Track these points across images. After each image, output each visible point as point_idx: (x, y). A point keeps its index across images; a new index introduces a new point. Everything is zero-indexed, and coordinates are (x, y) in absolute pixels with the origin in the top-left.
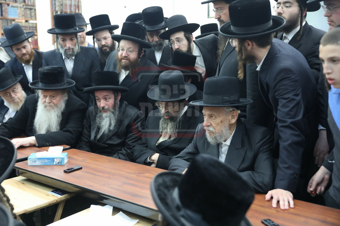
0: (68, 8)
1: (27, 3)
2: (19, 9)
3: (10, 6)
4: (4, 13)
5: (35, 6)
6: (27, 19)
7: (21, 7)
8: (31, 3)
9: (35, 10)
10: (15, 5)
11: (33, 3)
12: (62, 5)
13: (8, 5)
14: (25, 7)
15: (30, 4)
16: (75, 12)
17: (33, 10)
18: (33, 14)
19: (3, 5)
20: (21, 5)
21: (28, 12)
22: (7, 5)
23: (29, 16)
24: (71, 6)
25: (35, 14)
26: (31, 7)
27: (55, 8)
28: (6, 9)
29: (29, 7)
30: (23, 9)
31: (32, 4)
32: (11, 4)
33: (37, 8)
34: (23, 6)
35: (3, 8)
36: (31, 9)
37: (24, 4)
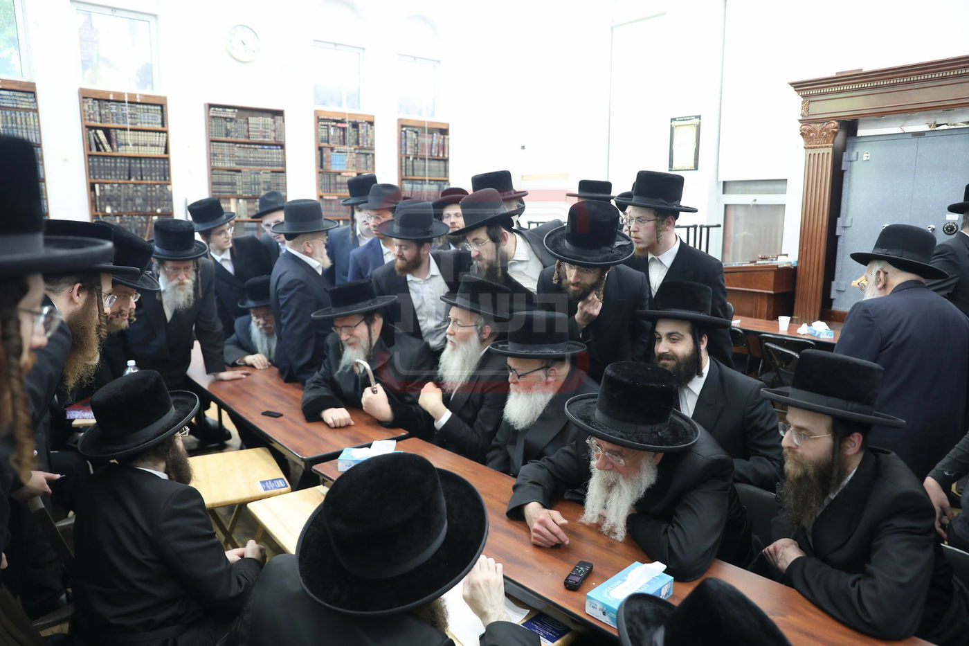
0: (427, 150)
1: (361, 145)
2: (348, 154)
3: (335, 151)
4: (324, 163)
5: (373, 149)
6: (359, 172)
7: (351, 152)
8: (367, 144)
9: (373, 155)
10: (342, 148)
11: (371, 144)
12: (417, 145)
13: (332, 149)
14: (357, 151)
15: (365, 146)
16: (438, 156)
17: (371, 155)
18: (369, 163)
19: (324, 149)
20: (352, 148)
21: (362, 159)
22: (329, 150)
23: (363, 166)
24: (431, 146)
25: (373, 163)
26: (368, 152)
27: (406, 151)
28: (328, 157)
29: (363, 151)
30: (354, 155)
31: (369, 146)
32: (338, 147)
33: (377, 152)
34: (355, 149)
35: (325, 155)
36: (367, 154)
37: (356, 146)
